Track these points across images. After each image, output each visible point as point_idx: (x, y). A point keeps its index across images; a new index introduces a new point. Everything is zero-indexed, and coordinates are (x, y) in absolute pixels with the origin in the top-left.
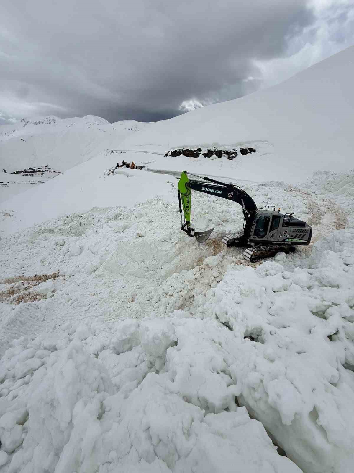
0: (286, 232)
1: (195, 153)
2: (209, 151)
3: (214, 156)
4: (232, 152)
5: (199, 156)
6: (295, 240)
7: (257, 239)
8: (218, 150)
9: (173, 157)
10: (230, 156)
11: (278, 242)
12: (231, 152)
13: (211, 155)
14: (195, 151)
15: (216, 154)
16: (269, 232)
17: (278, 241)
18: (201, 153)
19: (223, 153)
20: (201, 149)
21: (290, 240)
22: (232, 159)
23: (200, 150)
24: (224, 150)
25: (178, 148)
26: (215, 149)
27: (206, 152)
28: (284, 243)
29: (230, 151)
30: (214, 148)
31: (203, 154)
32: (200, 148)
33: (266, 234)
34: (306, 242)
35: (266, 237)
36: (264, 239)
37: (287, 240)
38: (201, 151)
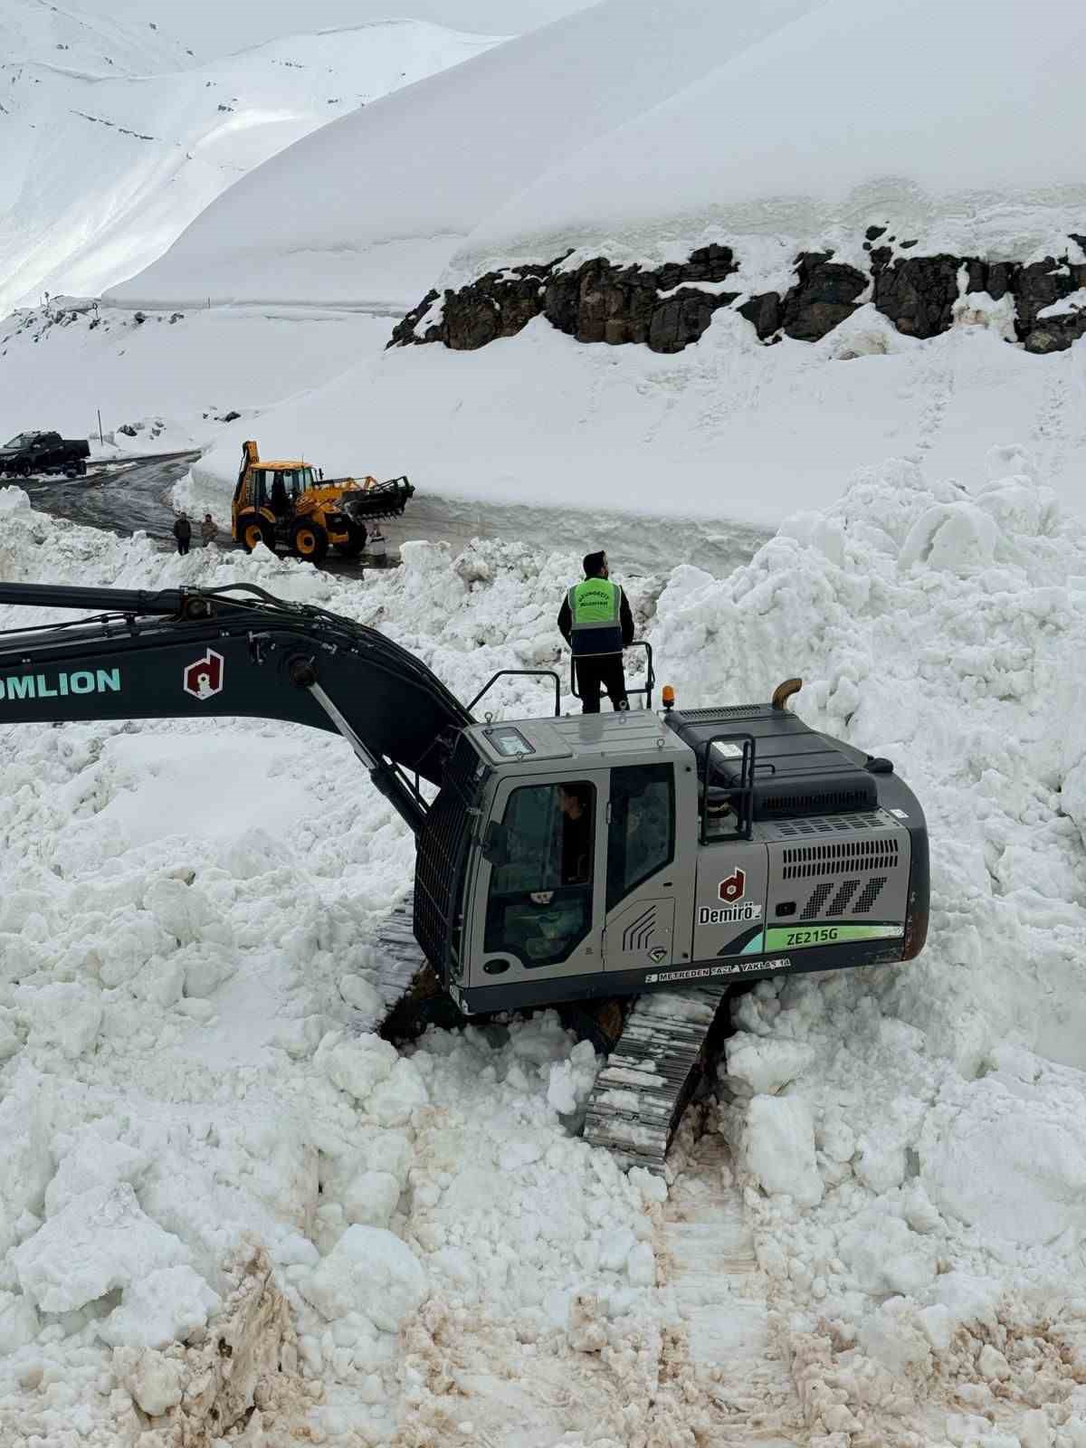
0: (738, 881)
1: (663, 295)
2: (811, 267)
3: (866, 319)
4: (1065, 271)
5: (708, 323)
6: (813, 936)
7: (517, 972)
8: (908, 254)
9: (463, 346)
10: (1044, 313)
11: (690, 974)
12: (1049, 263)
13: (829, 309)
14: (671, 274)
15: (884, 304)
16: (609, 908)
17: (694, 965)
18: (726, 299)
19: (963, 279)
20: (726, 254)
21: (778, 939)
22: (1062, 346)
23: (716, 261)
24: (981, 254)
25: (513, 251)
26: (876, 244)
27: (783, 281)
28: (736, 969)
29: (1039, 257)
30: (874, 233)
31: (749, 311)
32: (721, 243)
33: (586, 927)
34: (897, 932)
35: (589, 951)
36: (580, 963)
37: (754, 947)
38: (735, 269)
